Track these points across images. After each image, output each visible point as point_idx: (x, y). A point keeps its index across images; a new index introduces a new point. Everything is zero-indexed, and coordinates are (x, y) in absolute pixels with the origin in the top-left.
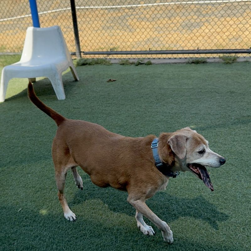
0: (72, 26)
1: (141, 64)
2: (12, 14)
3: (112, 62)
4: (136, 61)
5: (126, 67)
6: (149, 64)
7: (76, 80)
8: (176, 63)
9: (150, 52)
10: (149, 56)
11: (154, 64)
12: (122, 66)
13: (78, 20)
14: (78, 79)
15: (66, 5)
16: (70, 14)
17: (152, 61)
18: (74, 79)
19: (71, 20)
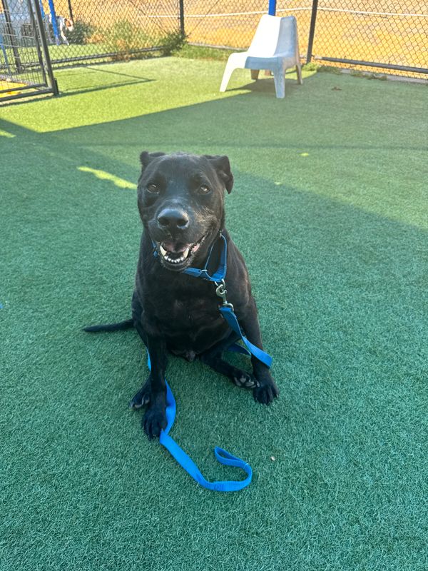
0: (308, 31)
1: (375, 78)
2: (248, 9)
3: (343, 71)
4: (369, 75)
5: (358, 79)
6: (384, 79)
7: (299, 83)
8: (414, 83)
9: (389, 67)
10: (386, 71)
11: (389, 80)
12: (352, 78)
13: (317, 24)
14: (302, 82)
15: (308, 4)
16: (310, 16)
17: (388, 77)
18: (297, 82)
19: (309, 24)
